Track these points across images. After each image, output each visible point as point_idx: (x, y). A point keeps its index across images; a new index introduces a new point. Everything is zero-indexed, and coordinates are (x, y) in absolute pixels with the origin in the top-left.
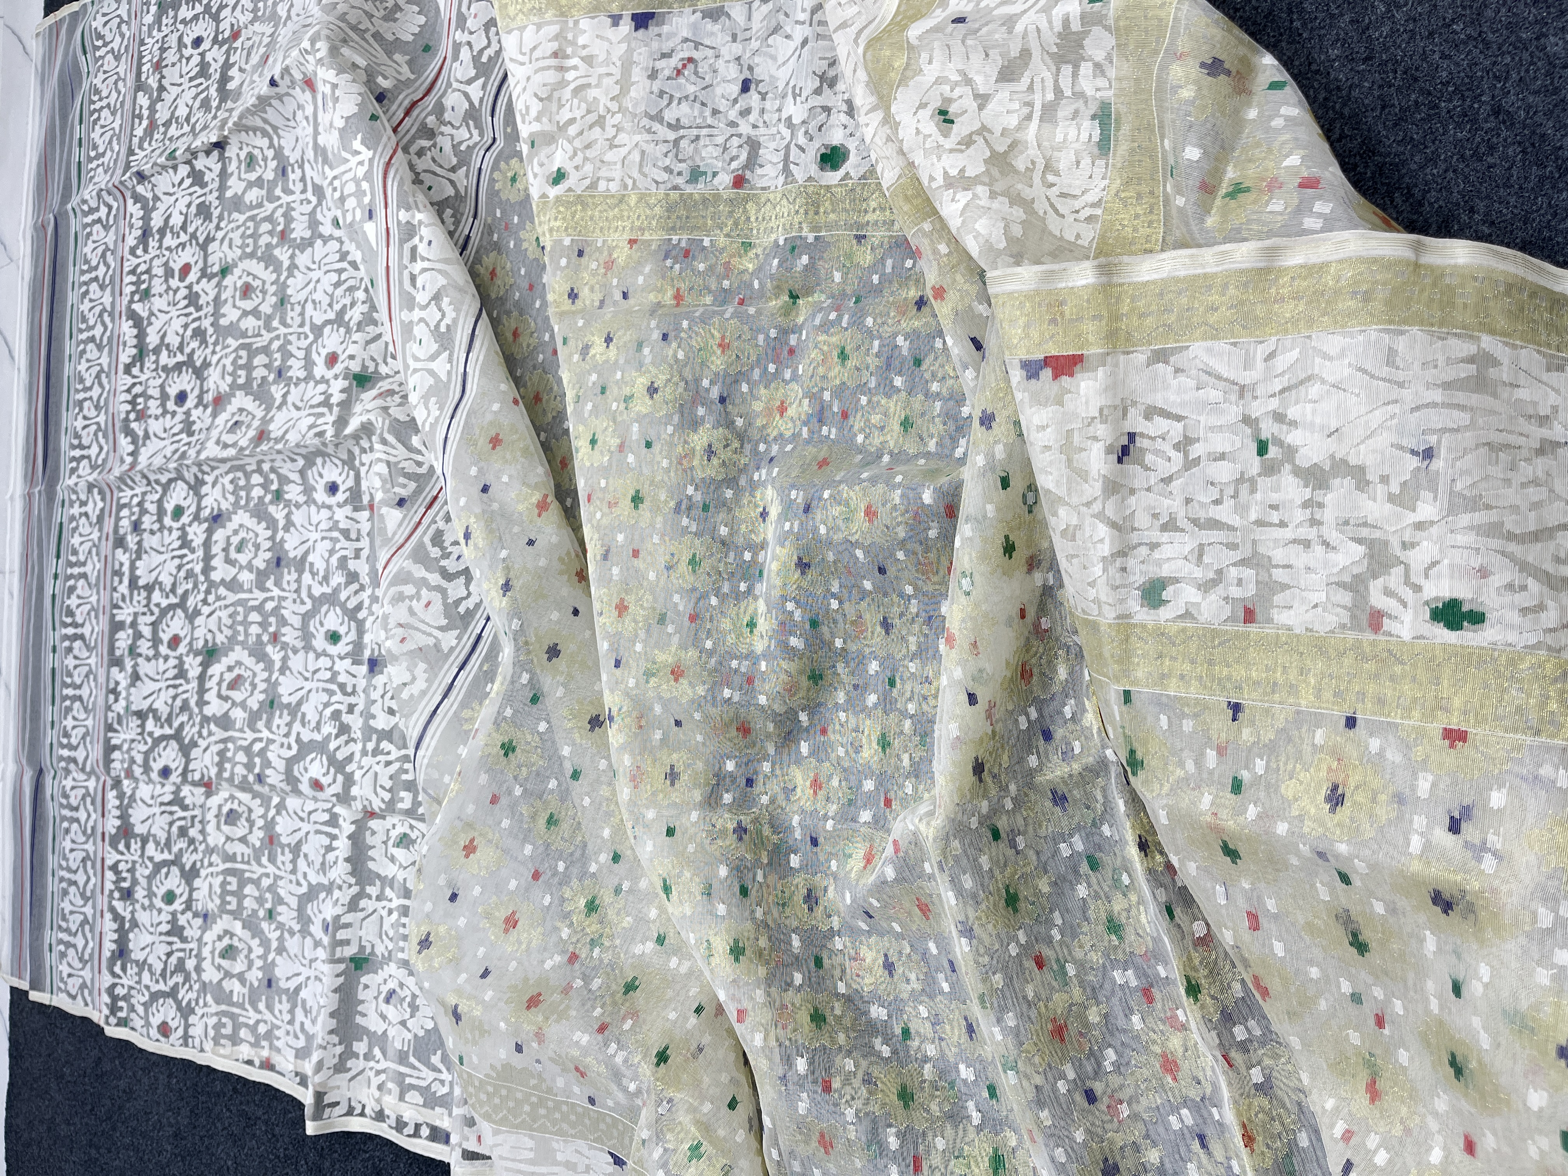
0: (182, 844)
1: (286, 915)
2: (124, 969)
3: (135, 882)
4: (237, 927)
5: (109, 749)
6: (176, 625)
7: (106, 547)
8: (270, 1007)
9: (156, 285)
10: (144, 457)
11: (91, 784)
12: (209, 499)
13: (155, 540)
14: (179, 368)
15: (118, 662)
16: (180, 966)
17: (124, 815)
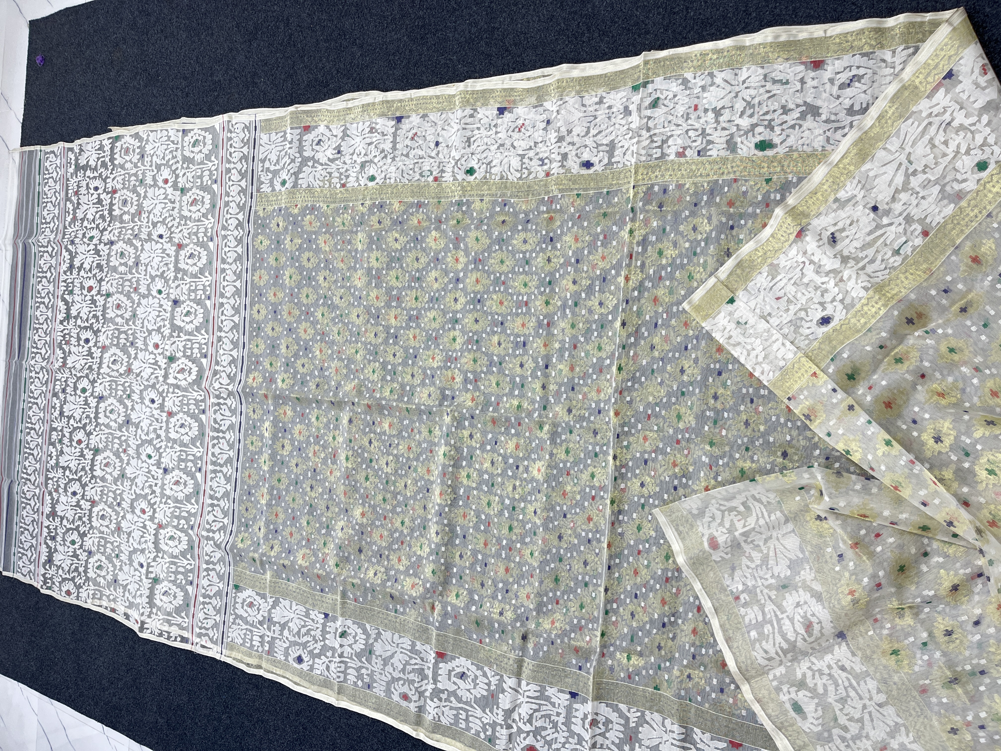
0: (80, 523)
1: (124, 557)
2: (50, 567)
3: (57, 534)
4: (103, 558)
5: (47, 479)
6: (80, 435)
7: (49, 396)
8: (115, 590)
9: (77, 291)
10: (70, 362)
11: (37, 491)
12: (99, 389)
13: (72, 399)
14: (86, 328)
15: (53, 444)
16: (76, 569)
17: (53, 507)
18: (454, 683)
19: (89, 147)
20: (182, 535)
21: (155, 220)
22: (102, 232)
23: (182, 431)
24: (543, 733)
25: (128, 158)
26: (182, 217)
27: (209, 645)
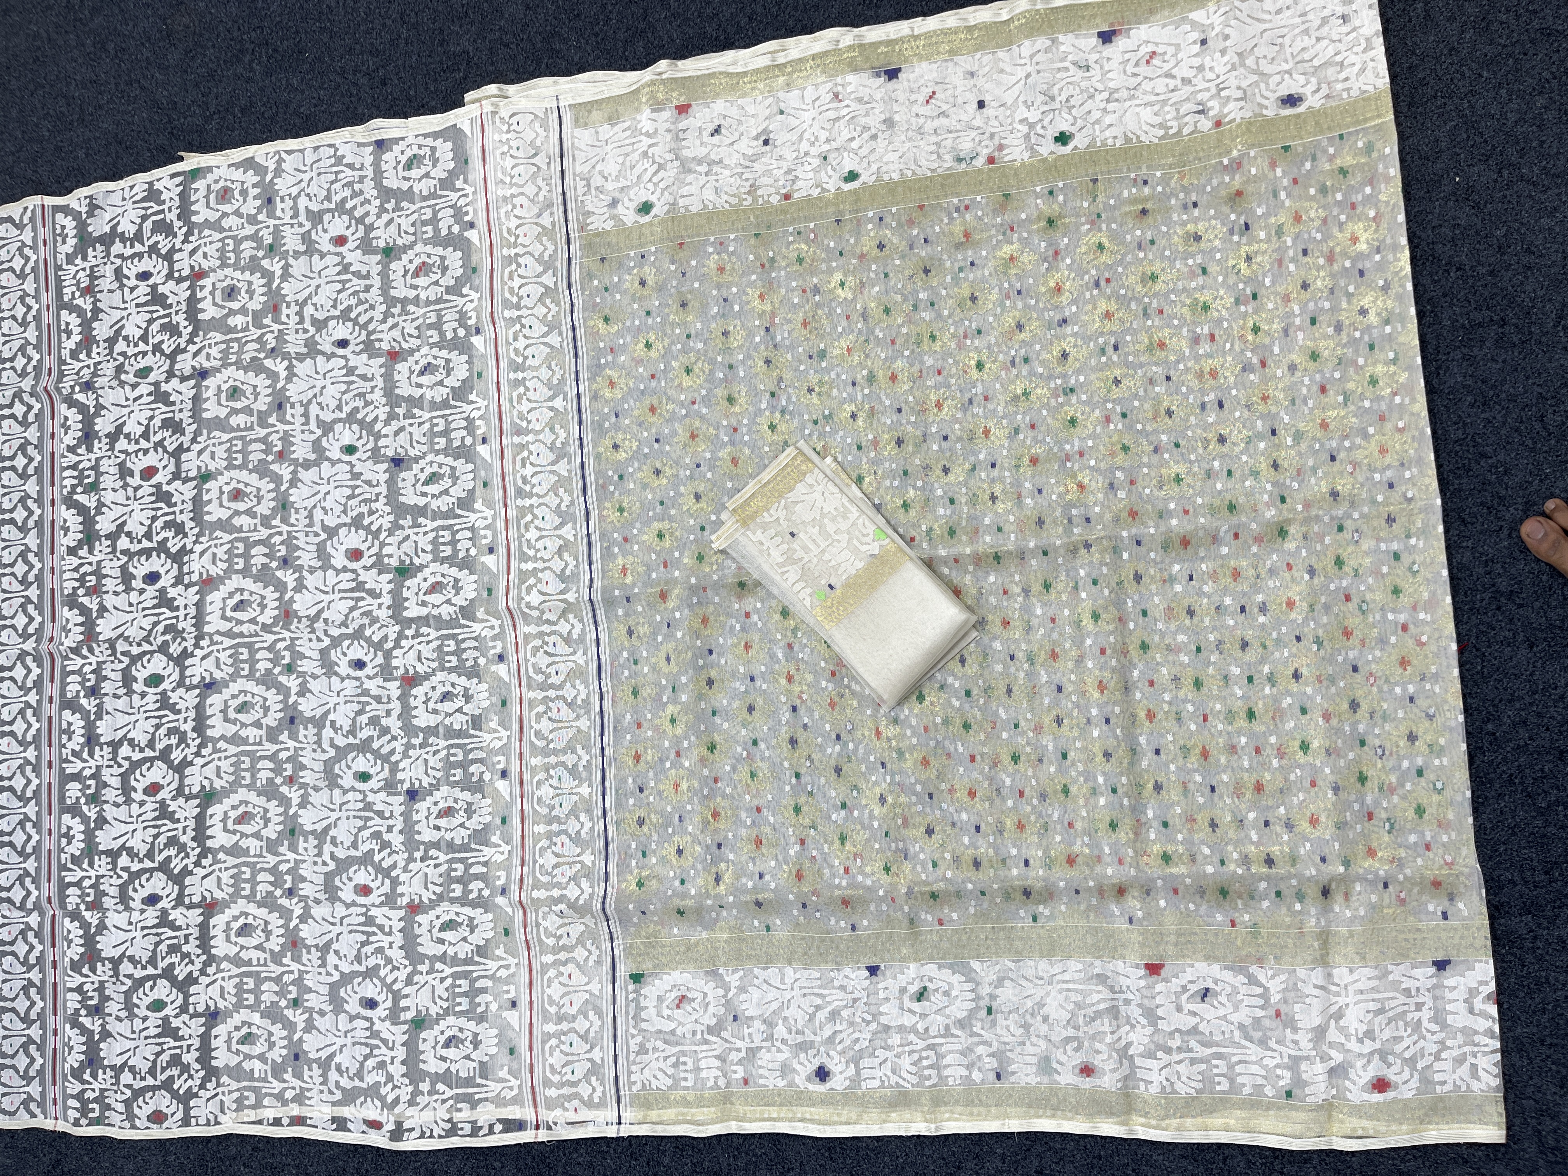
0: (175, 959)
1: (315, 1001)
2: (94, 1076)
3: (106, 998)
4: (256, 1018)
5: (63, 886)
6: (155, 774)
7: (50, 710)
8: (298, 1076)
9: (107, 481)
10: (105, 628)
11: (34, 920)
12: (197, 670)
13: (121, 704)
14: (147, 553)
15: (74, 810)
16: (175, 1060)
17: (89, 941)
18: (1194, 1014)
19: (116, 199)
20: (478, 914)
21: (320, 316)
22: (172, 357)
23: (448, 707)
24: (1398, 1048)
25: (227, 208)
26: (391, 302)
27: (584, 1114)
